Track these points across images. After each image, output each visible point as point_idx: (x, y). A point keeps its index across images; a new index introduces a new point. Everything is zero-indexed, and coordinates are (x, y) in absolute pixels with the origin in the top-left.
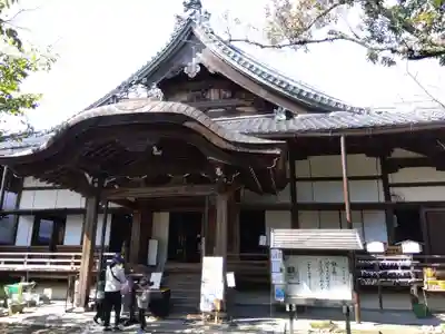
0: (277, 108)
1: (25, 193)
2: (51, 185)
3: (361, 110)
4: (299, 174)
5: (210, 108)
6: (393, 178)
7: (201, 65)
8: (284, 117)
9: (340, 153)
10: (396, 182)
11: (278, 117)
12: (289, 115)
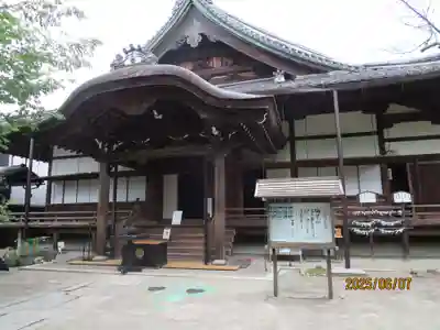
0: (275, 70)
1: (54, 163)
2: (74, 153)
3: (357, 68)
4: (298, 134)
5: (213, 75)
6: (389, 133)
7: (202, 35)
8: (283, 79)
9: (333, 111)
10: (391, 136)
11: (277, 80)
12: (288, 77)
